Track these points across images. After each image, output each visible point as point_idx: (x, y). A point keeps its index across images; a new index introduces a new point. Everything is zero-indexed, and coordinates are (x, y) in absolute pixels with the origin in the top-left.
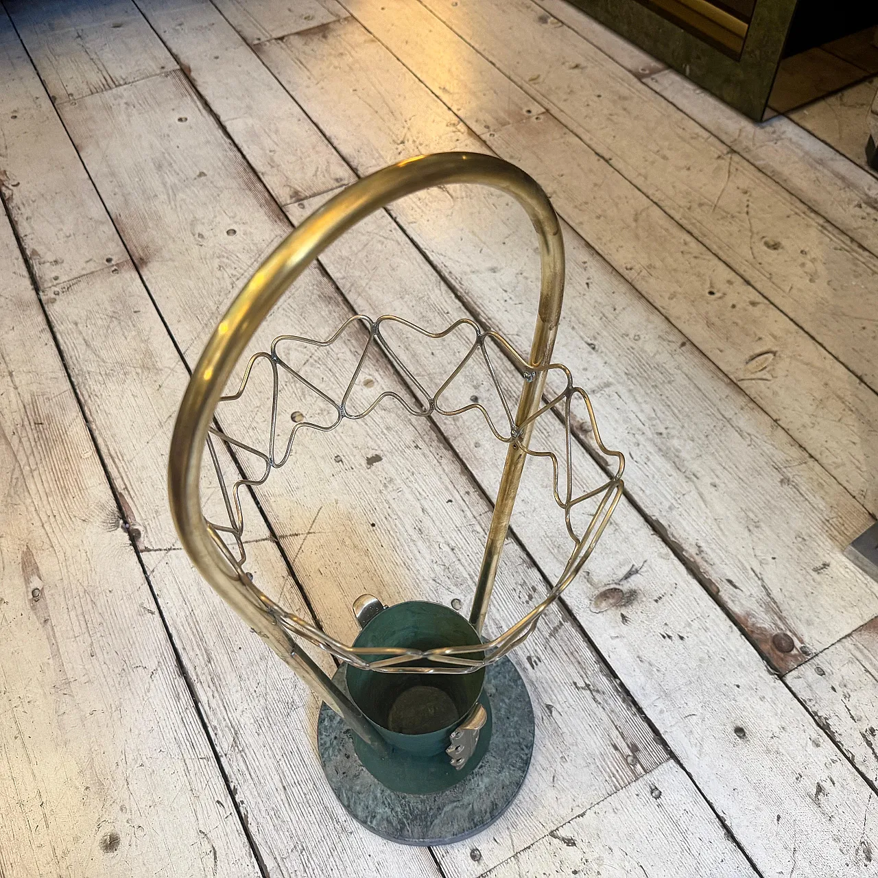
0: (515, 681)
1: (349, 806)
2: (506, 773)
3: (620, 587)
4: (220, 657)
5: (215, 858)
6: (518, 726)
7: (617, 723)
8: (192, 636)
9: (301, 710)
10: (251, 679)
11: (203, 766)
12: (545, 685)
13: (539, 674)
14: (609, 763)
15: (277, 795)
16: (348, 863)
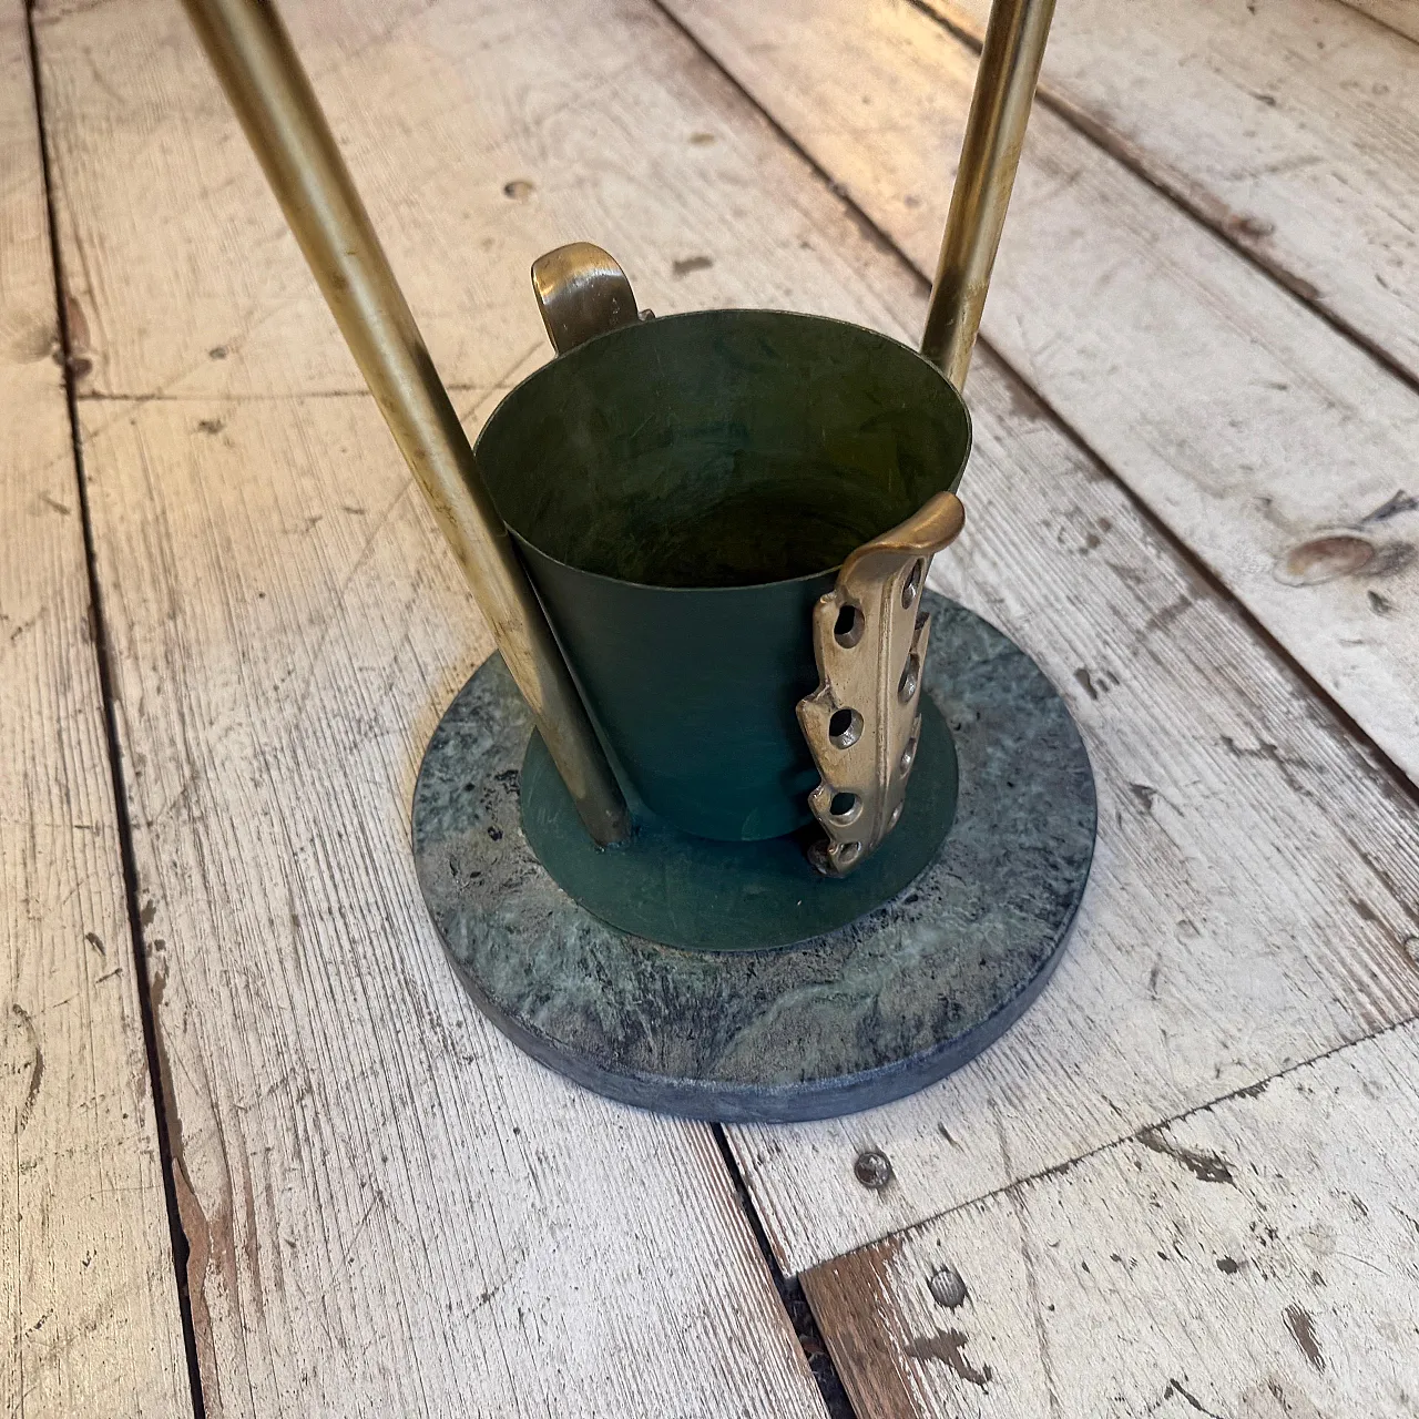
0: (1039, 700)
1: (470, 961)
2: (994, 924)
3: (1364, 536)
4: (206, 611)
5: (35, 1084)
6: (1041, 808)
7: (1367, 847)
8: (144, 563)
9: (393, 739)
10: (272, 663)
11: (78, 845)
12: (1132, 739)
13: (1110, 711)
14: (1344, 953)
15: (267, 934)
16: (439, 1146)
